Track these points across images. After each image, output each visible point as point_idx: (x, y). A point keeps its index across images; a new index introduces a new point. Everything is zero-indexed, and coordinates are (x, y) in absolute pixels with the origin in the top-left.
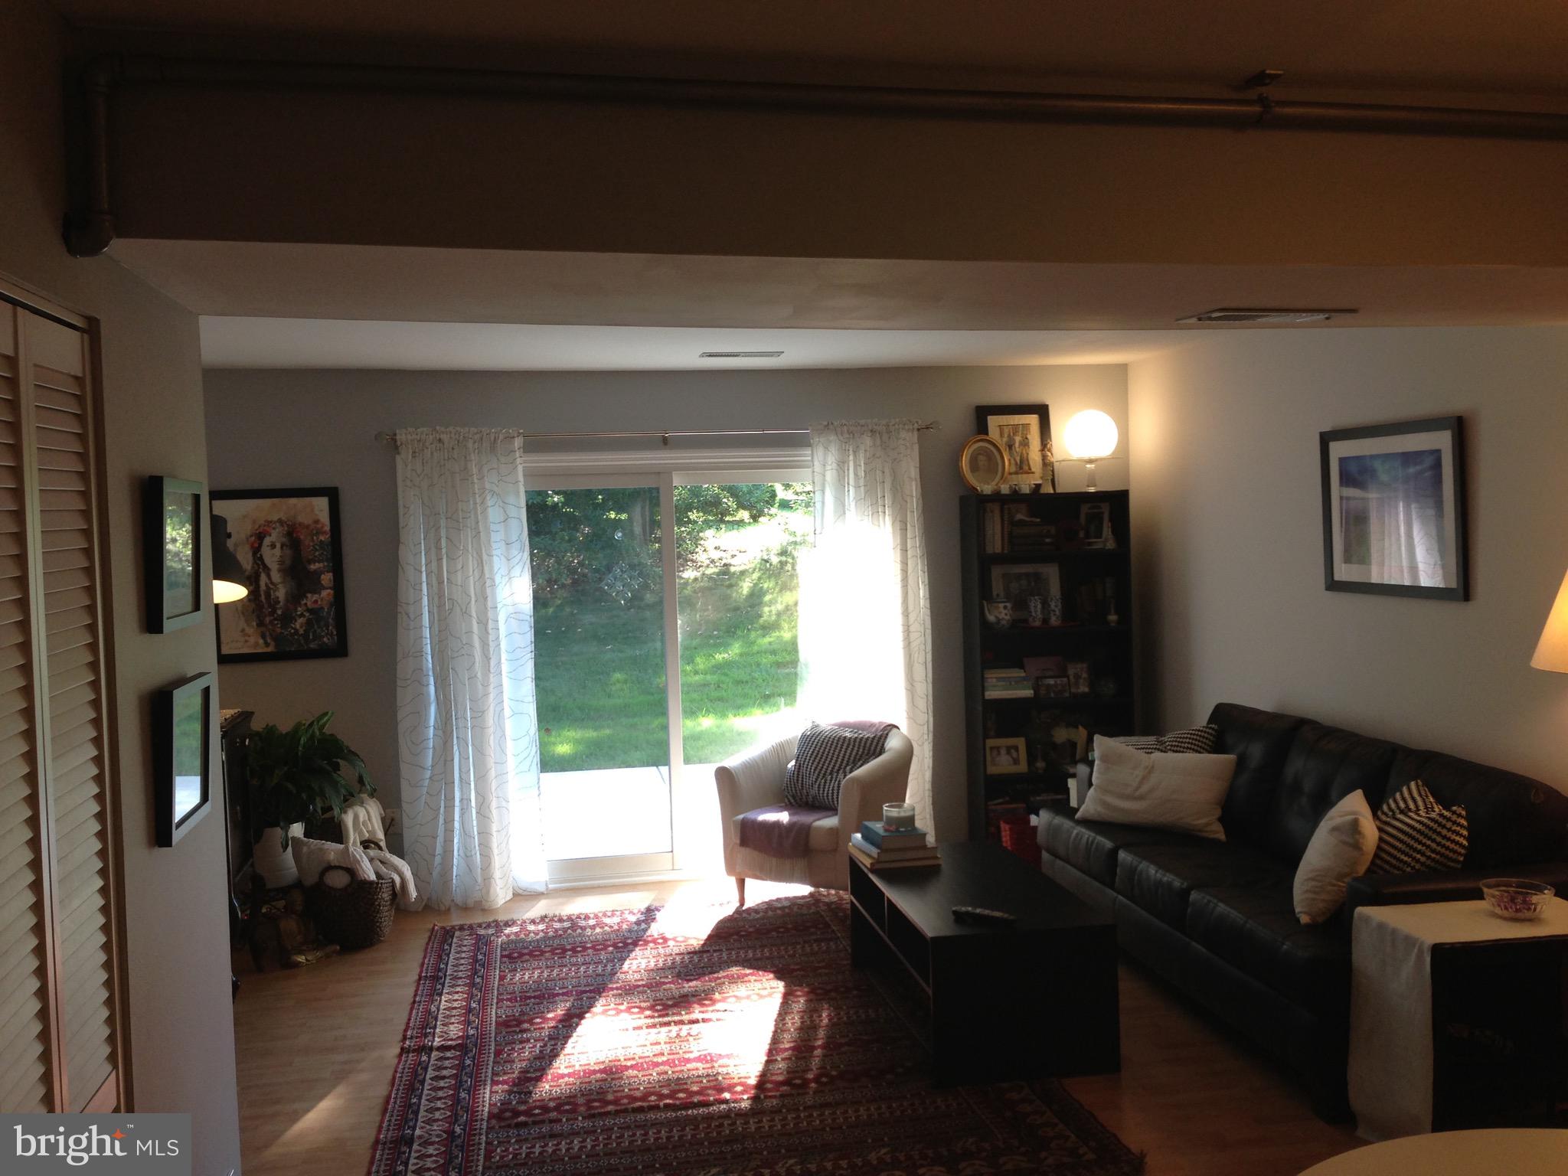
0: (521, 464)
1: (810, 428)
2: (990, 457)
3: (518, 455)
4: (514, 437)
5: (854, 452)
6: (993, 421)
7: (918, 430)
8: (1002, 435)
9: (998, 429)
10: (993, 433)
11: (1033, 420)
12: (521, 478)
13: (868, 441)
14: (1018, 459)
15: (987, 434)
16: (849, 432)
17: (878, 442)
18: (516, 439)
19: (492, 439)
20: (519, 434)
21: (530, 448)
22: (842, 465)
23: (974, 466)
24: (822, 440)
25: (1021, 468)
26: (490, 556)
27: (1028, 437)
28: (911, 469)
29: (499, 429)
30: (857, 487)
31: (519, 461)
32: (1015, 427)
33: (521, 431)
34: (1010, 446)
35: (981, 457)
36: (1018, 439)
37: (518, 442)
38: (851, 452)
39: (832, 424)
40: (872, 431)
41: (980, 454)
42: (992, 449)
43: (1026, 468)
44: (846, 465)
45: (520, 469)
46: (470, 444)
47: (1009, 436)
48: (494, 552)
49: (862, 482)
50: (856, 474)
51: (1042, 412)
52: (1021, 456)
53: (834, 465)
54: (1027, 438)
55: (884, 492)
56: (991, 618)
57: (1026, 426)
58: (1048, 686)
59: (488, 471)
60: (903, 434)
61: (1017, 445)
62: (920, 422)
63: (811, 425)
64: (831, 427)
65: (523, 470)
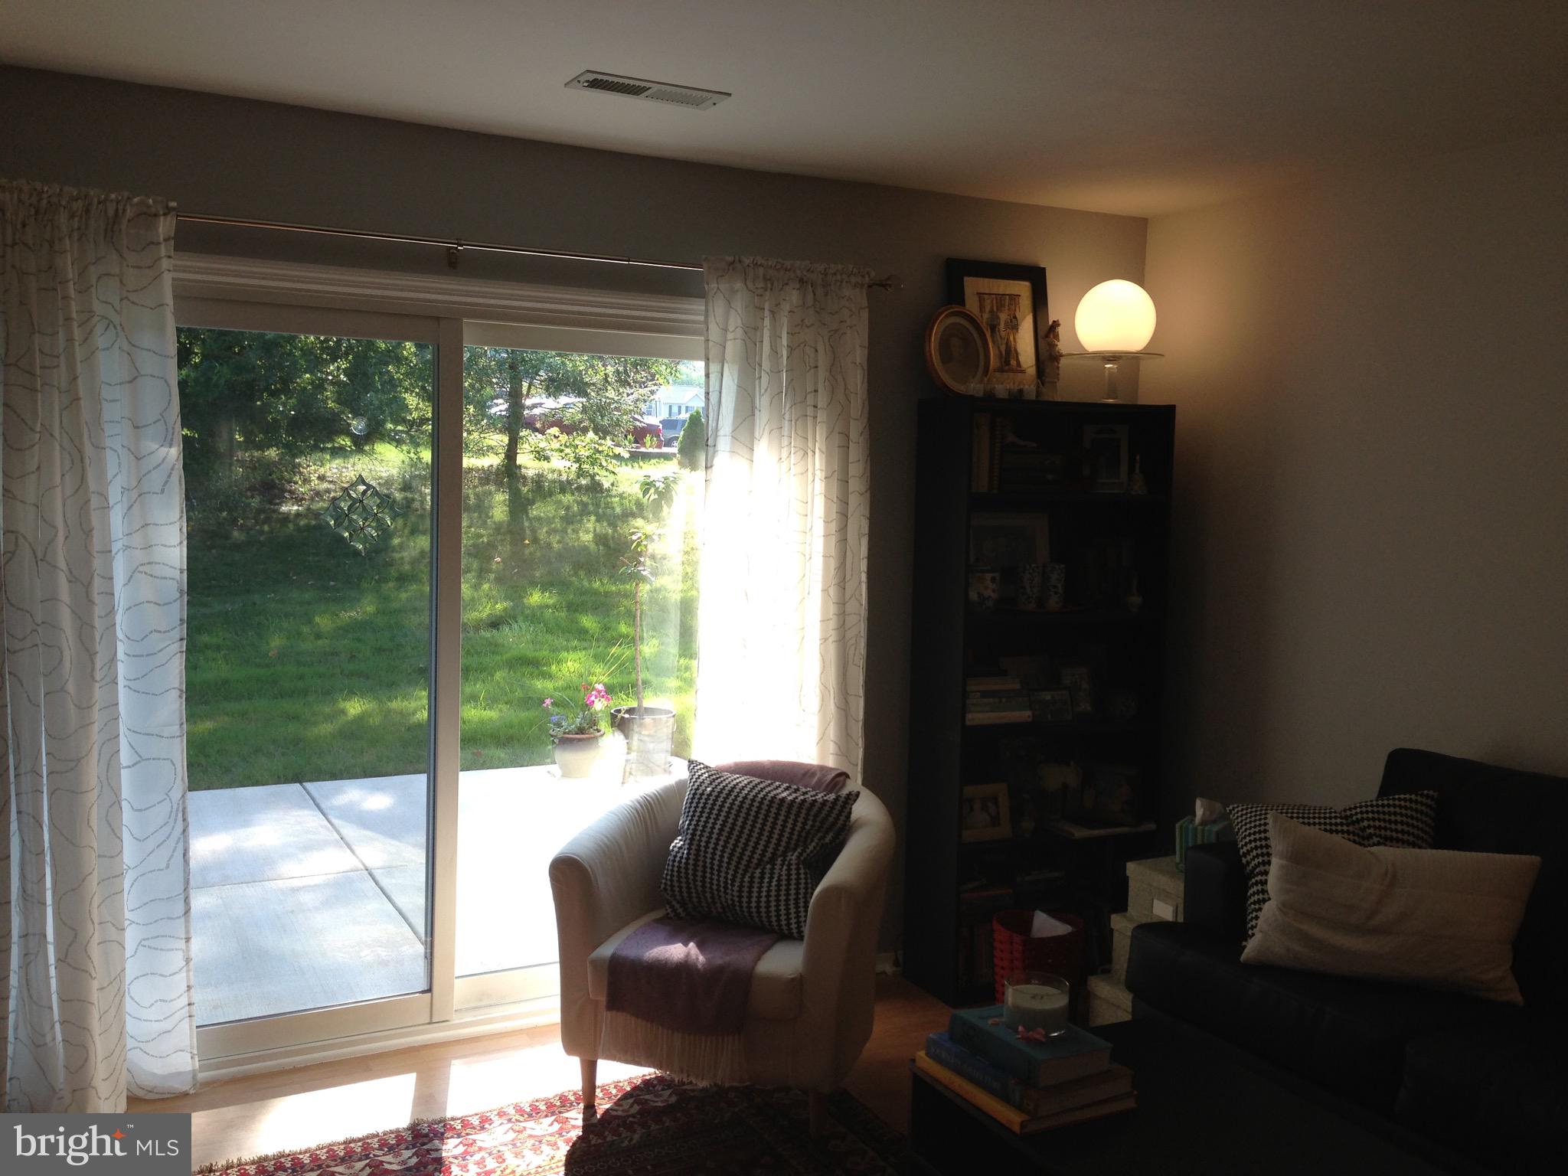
0: (171, 271)
1: (705, 265)
2: (968, 340)
3: (163, 251)
4: (156, 215)
5: (772, 312)
6: (973, 286)
7: (870, 286)
8: (982, 308)
9: (976, 298)
10: (972, 305)
11: (1022, 289)
12: (169, 300)
13: (793, 296)
14: (1003, 348)
15: (963, 303)
16: (766, 279)
17: (810, 300)
18: (162, 218)
19: (111, 212)
20: (168, 210)
21: (188, 241)
22: (751, 333)
23: (946, 355)
24: (722, 286)
25: (1008, 363)
26: (99, 448)
27: (1018, 314)
28: (856, 349)
29: (126, 194)
30: (776, 372)
31: (165, 264)
32: (1000, 298)
33: (173, 204)
34: (993, 328)
35: (954, 340)
36: (1003, 317)
37: (165, 227)
38: (767, 313)
39: (740, 261)
41: (955, 335)
42: (971, 328)
43: (1013, 363)
44: (758, 333)
45: (167, 280)
46: (62, 217)
47: (991, 311)
48: (108, 442)
50: (774, 351)
51: (1037, 278)
52: (1007, 343)
53: (739, 333)
54: (1015, 317)
55: (816, 383)
57: (1014, 298)
58: (1046, 703)
59: (99, 278)
60: (847, 291)
61: (1002, 326)
62: (873, 274)
63: (706, 259)
64: (738, 266)
65: (173, 285)
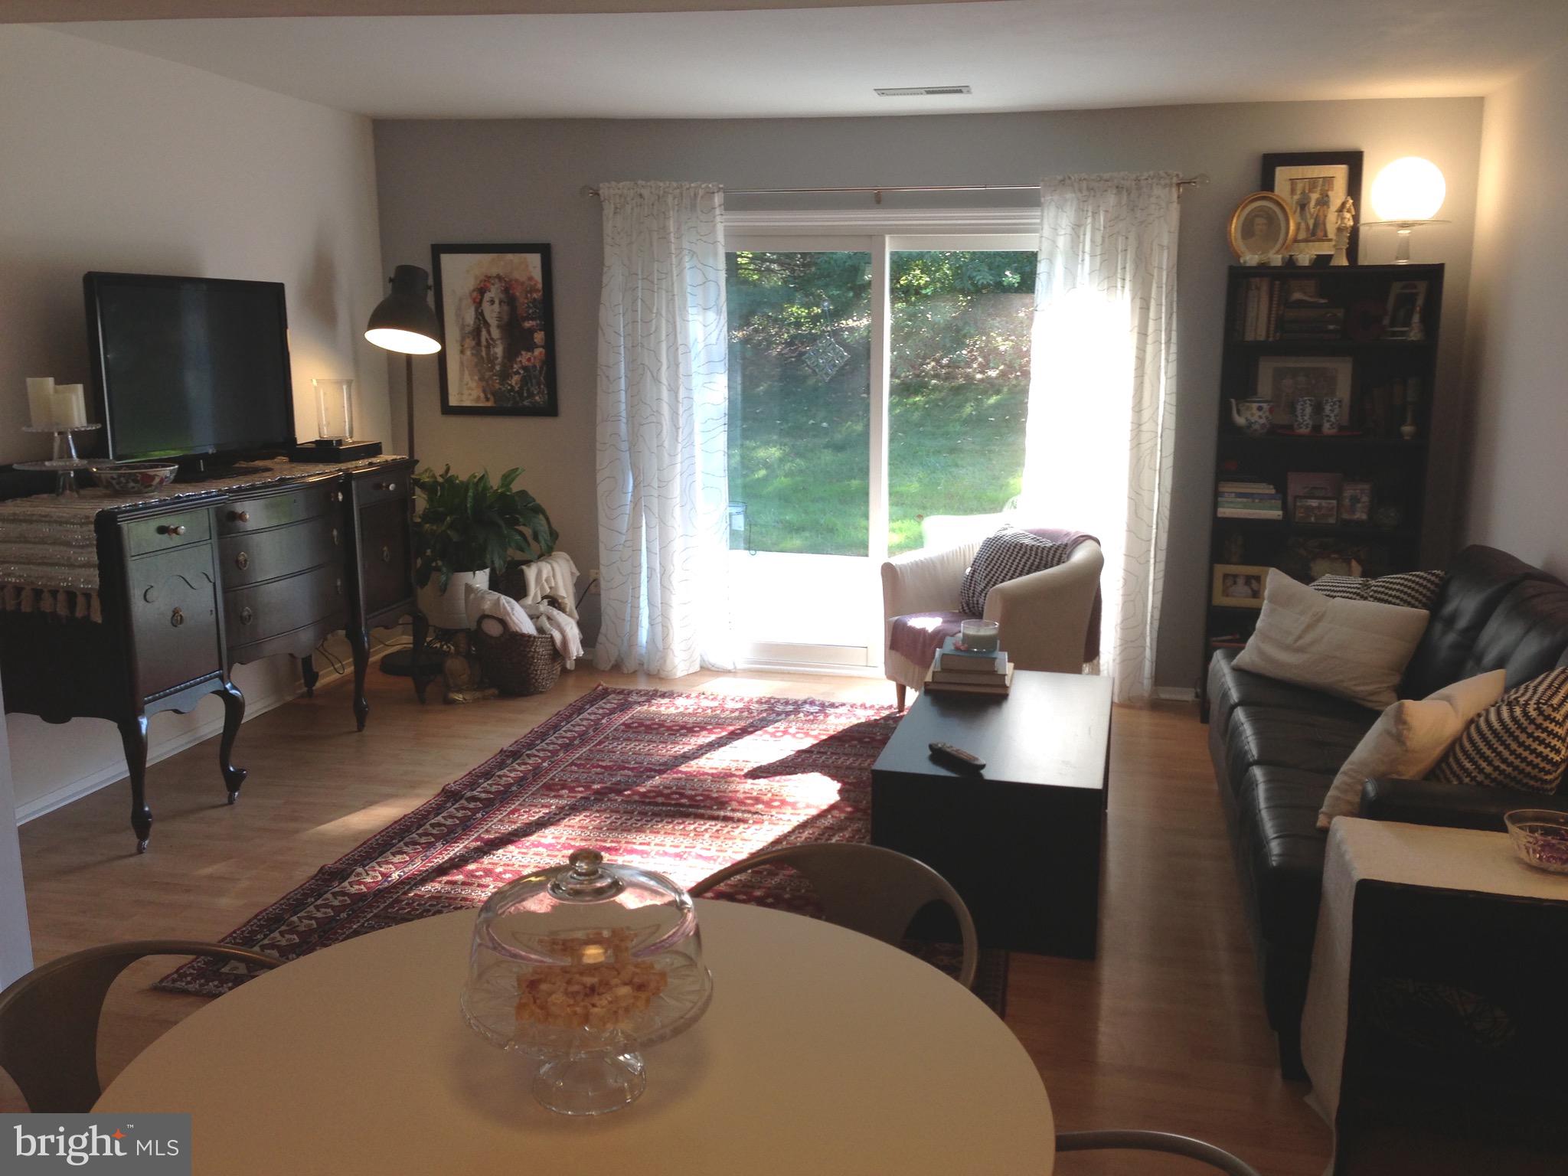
0: (722, 224)
1: (1042, 184)
2: (1271, 219)
3: (718, 212)
4: (714, 193)
5: (1094, 213)
6: (1283, 174)
7: (1178, 185)
8: (1293, 191)
10: (1281, 189)
11: (1339, 173)
12: (721, 238)
13: (1111, 199)
14: (1311, 222)
15: (1271, 188)
16: (1089, 189)
17: (1124, 200)
18: (716, 194)
19: (692, 194)
20: (719, 190)
21: (730, 205)
22: (1077, 227)
23: (1247, 231)
24: (1056, 197)
25: (1314, 234)
26: (684, 321)
27: (1330, 193)
29: (699, 183)
30: (1093, 256)
31: (718, 219)
32: (1313, 183)
33: (721, 186)
34: (1303, 206)
35: (1259, 221)
36: (1315, 197)
37: (718, 199)
38: (1090, 214)
39: (1070, 178)
40: (1117, 187)
41: (1257, 216)
43: (1320, 234)
44: (1082, 229)
45: (720, 229)
46: (670, 199)
47: (1303, 193)
48: (690, 318)
49: (1098, 251)
50: (1093, 241)
51: (1353, 161)
52: (1316, 220)
53: (1069, 230)
54: (1327, 196)
55: (1125, 263)
56: (1240, 420)
57: (1329, 181)
58: (1310, 509)
59: (689, 229)
60: (1157, 191)
61: (1312, 203)
62: (1181, 176)
63: (1043, 181)
64: (1068, 182)
65: (725, 230)
